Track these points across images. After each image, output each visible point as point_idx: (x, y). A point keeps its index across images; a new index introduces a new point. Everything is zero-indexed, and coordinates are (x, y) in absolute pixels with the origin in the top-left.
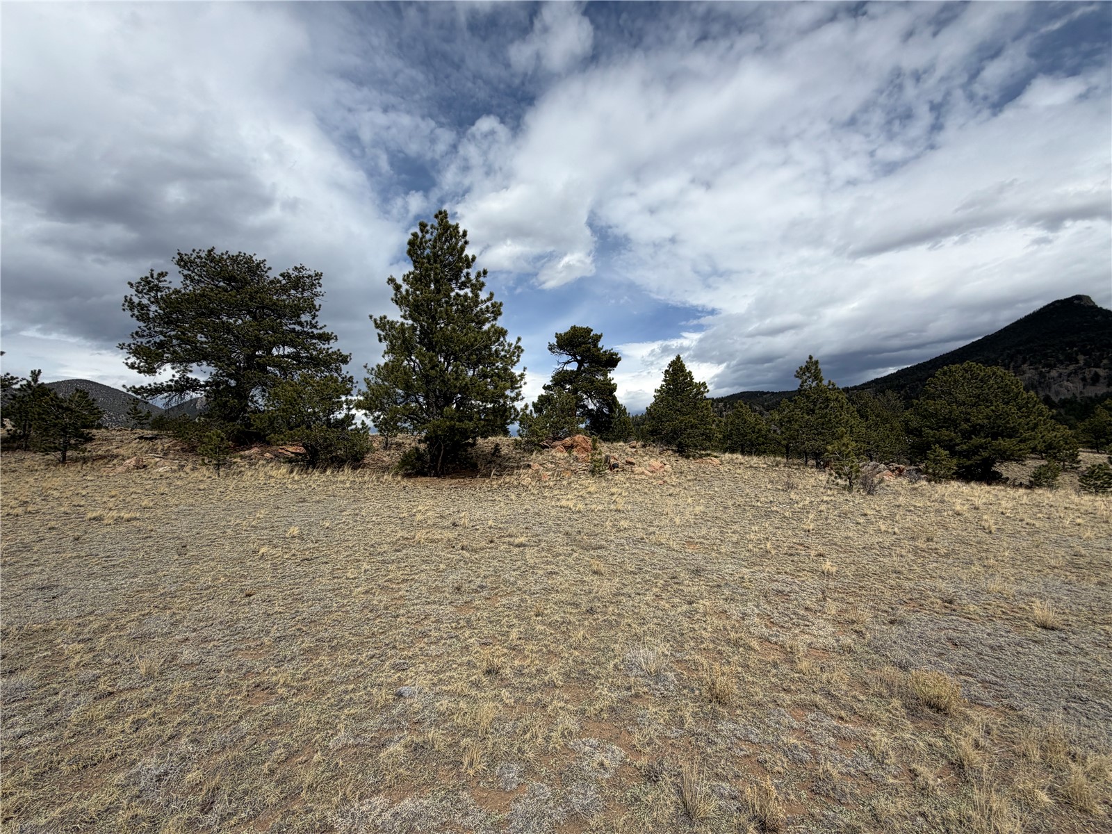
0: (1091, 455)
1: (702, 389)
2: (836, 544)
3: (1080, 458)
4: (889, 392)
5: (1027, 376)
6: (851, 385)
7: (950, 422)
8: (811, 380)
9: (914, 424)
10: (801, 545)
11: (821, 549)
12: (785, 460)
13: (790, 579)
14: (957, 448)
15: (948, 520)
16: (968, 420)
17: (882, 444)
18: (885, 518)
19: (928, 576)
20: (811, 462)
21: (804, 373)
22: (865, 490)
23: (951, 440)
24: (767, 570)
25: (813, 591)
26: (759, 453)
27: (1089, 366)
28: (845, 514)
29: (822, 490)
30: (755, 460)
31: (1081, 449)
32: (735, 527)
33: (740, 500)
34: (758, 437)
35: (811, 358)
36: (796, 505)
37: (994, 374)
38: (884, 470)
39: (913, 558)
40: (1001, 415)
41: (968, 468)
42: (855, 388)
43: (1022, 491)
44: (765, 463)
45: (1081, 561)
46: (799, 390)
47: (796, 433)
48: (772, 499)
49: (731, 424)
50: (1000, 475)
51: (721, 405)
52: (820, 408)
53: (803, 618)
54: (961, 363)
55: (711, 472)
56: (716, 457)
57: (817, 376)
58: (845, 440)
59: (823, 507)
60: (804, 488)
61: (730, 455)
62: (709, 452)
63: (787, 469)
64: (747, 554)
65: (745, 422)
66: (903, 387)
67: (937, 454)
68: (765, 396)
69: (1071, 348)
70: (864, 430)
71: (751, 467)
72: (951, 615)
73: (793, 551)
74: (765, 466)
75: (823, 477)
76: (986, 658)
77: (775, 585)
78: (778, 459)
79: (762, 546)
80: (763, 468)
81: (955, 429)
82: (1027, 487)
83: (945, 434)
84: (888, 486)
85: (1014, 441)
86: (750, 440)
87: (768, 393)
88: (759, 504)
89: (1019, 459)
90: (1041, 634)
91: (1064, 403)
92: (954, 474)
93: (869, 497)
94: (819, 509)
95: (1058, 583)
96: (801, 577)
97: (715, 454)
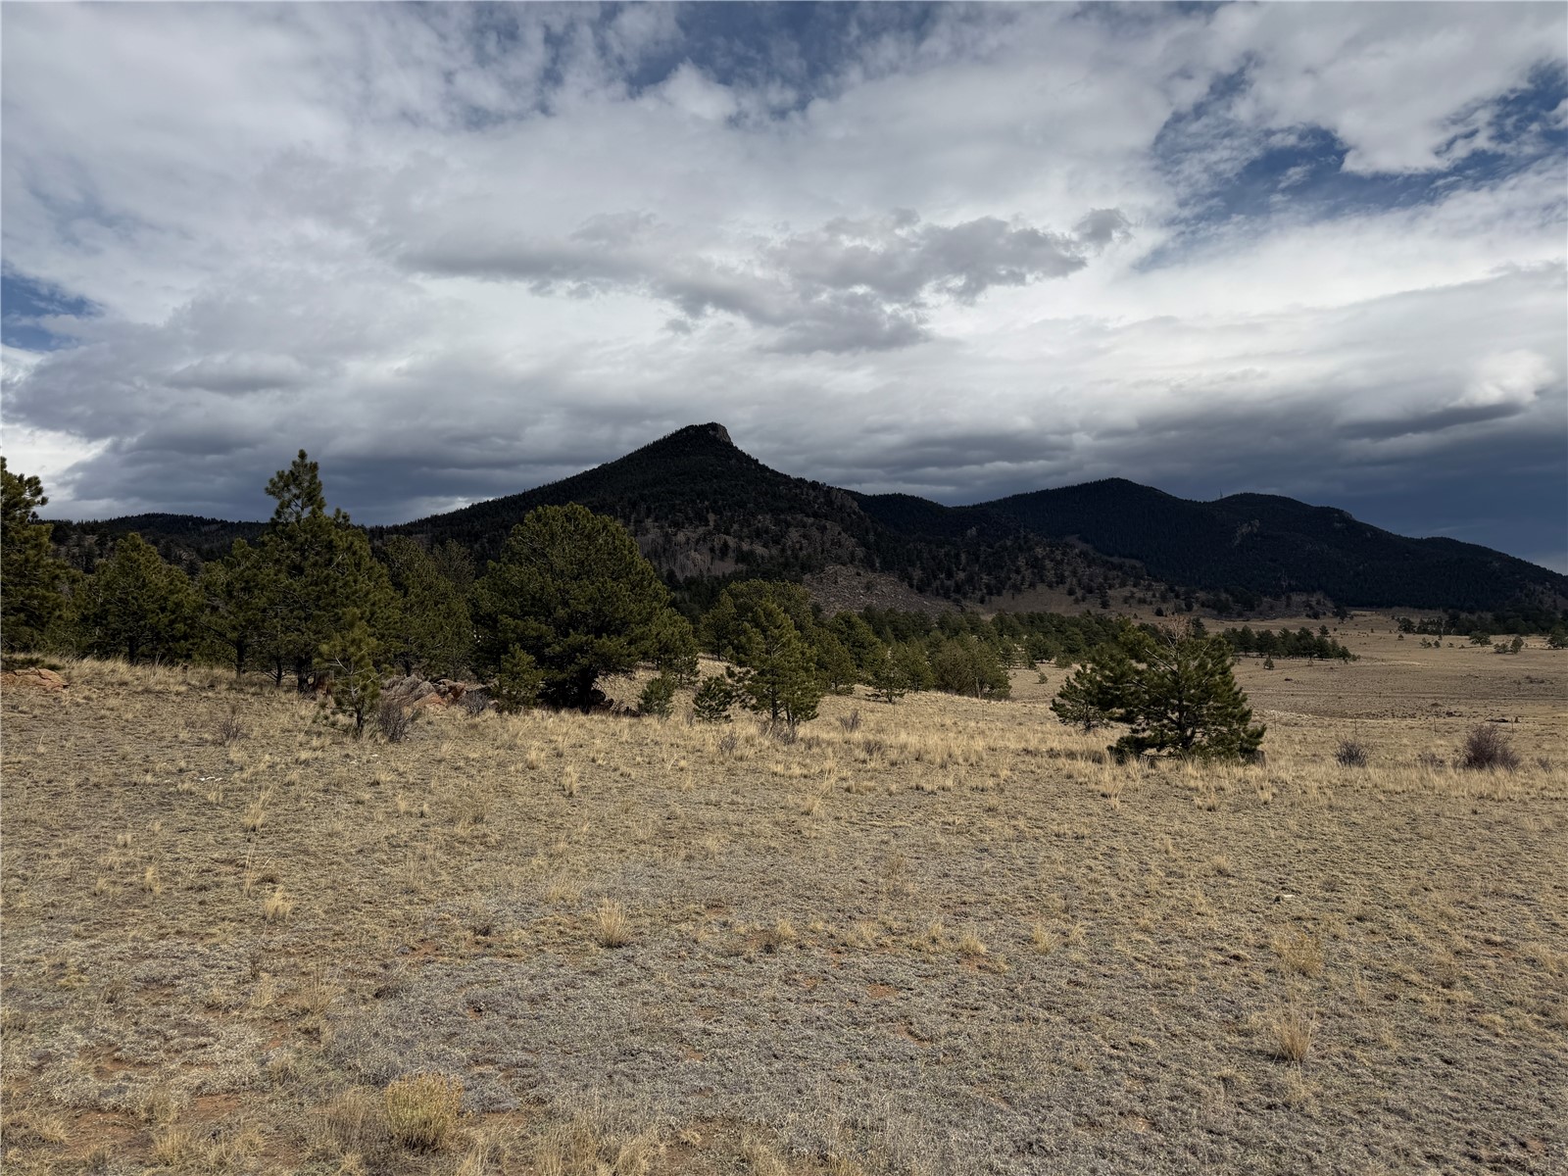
0: (711, 663)
1: (27, 495)
2: (306, 852)
3: (699, 667)
4: (453, 546)
5: (650, 536)
6: (387, 523)
7: (540, 606)
8: (299, 502)
9: (487, 606)
10: (231, 862)
11: (271, 866)
12: (233, 675)
13: (185, 947)
14: (547, 650)
15: (514, 779)
16: (566, 604)
17: (428, 641)
18: (407, 787)
19: (461, 890)
20: (290, 678)
21: (287, 485)
22: (385, 731)
23: (539, 638)
24: (131, 934)
25: (233, 963)
26: (170, 659)
27: (719, 532)
28: (337, 785)
29: (301, 737)
30: (159, 675)
31: (701, 654)
32: (75, 840)
33: (100, 772)
34: (172, 622)
35: (302, 455)
36: (236, 775)
37: (605, 527)
38: (429, 691)
39: (444, 858)
40: (609, 597)
41: (560, 685)
42: (396, 529)
43: (626, 721)
44: (184, 682)
45: (674, 826)
46: (274, 524)
47: (260, 616)
48: (183, 764)
49: (108, 586)
50: (600, 694)
51: (91, 540)
52: (315, 564)
53: (200, 1030)
54: (562, 504)
55: (33, 706)
56: (53, 668)
57: (312, 497)
58: (356, 633)
59: (294, 775)
60: (264, 736)
61: (97, 664)
62: (35, 656)
63: (233, 695)
64: (90, 903)
65: (144, 585)
66: (477, 537)
67: (516, 661)
68: (205, 529)
69: (702, 502)
70: (397, 615)
71: (147, 691)
72: (484, 956)
73: (209, 879)
74: (183, 688)
75: (307, 709)
76: (520, 1022)
77: (144, 969)
78: (218, 671)
79: (134, 878)
80: (178, 694)
81: (548, 617)
82: (635, 715)
83: (533, 626)
84: (429, 723)
85: (623, 640)
86: (152, 629)
87: (214, 521)
88: (149, 778)
89: (627, 671)
90: (601, 956)
91: (690, 583)
92: (538, 696)
93: (391, 747)
94: (287, 779)
95: (639, 867)
96: (213, 935)
97: (55, 661)
